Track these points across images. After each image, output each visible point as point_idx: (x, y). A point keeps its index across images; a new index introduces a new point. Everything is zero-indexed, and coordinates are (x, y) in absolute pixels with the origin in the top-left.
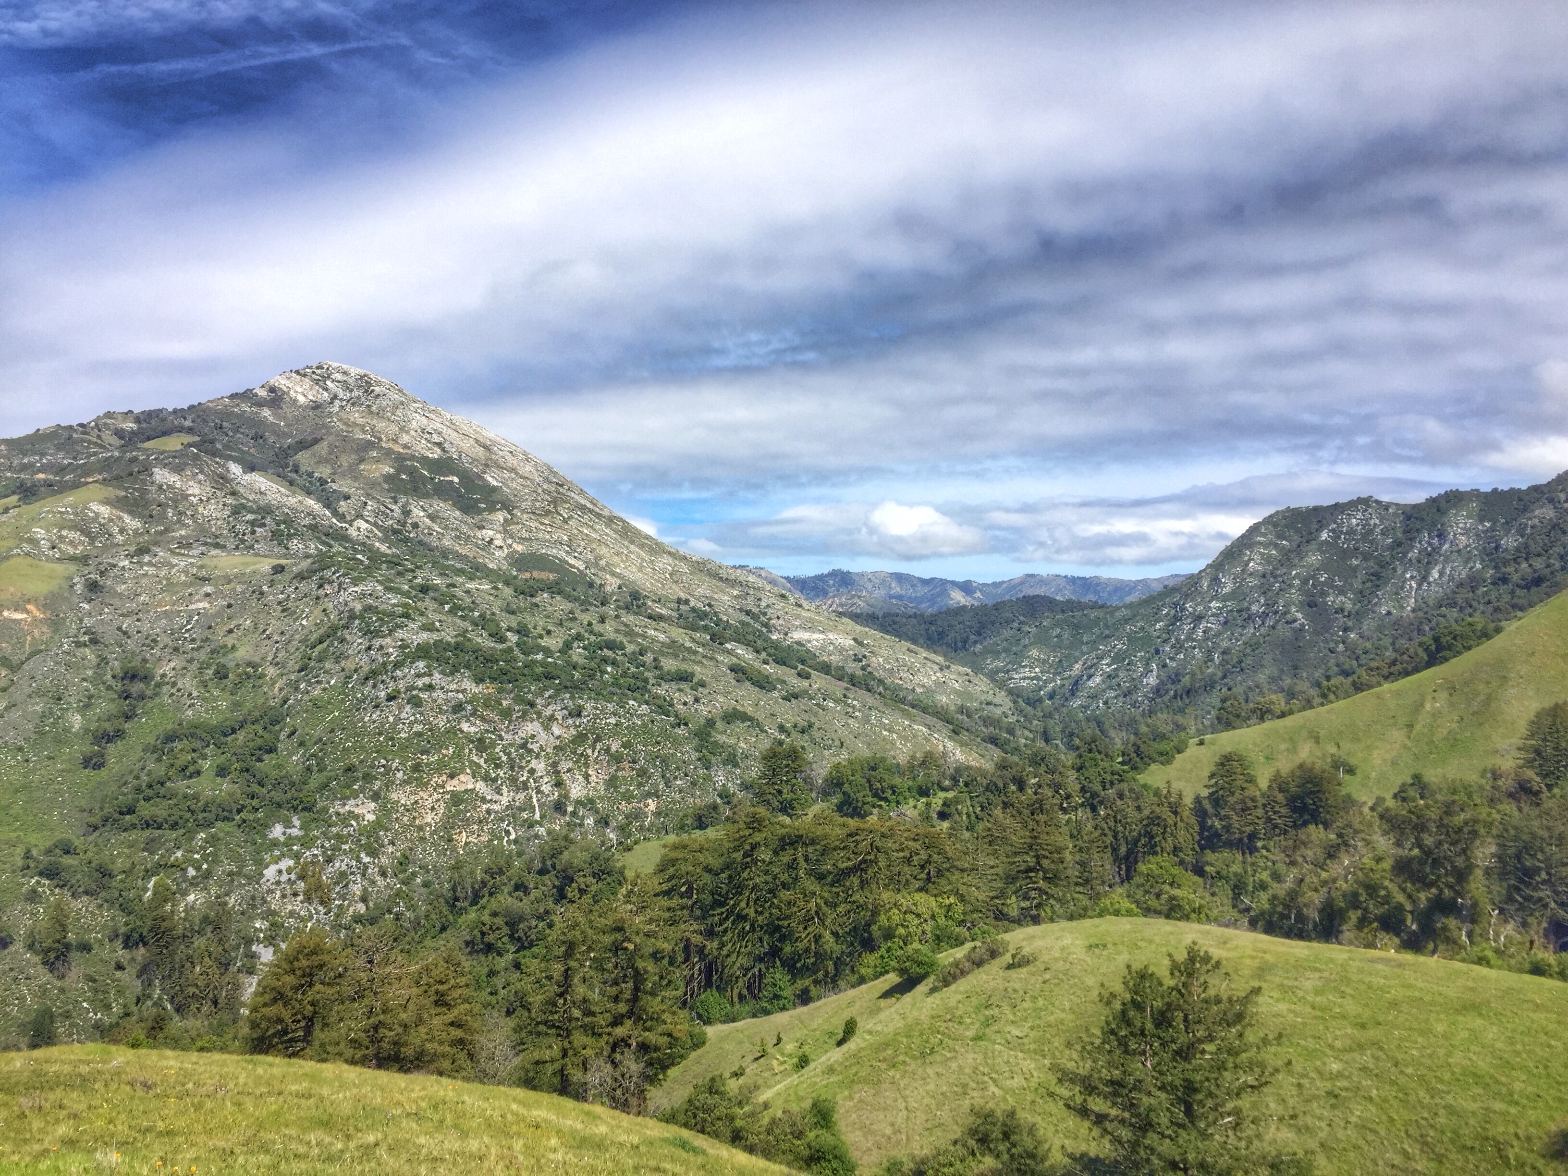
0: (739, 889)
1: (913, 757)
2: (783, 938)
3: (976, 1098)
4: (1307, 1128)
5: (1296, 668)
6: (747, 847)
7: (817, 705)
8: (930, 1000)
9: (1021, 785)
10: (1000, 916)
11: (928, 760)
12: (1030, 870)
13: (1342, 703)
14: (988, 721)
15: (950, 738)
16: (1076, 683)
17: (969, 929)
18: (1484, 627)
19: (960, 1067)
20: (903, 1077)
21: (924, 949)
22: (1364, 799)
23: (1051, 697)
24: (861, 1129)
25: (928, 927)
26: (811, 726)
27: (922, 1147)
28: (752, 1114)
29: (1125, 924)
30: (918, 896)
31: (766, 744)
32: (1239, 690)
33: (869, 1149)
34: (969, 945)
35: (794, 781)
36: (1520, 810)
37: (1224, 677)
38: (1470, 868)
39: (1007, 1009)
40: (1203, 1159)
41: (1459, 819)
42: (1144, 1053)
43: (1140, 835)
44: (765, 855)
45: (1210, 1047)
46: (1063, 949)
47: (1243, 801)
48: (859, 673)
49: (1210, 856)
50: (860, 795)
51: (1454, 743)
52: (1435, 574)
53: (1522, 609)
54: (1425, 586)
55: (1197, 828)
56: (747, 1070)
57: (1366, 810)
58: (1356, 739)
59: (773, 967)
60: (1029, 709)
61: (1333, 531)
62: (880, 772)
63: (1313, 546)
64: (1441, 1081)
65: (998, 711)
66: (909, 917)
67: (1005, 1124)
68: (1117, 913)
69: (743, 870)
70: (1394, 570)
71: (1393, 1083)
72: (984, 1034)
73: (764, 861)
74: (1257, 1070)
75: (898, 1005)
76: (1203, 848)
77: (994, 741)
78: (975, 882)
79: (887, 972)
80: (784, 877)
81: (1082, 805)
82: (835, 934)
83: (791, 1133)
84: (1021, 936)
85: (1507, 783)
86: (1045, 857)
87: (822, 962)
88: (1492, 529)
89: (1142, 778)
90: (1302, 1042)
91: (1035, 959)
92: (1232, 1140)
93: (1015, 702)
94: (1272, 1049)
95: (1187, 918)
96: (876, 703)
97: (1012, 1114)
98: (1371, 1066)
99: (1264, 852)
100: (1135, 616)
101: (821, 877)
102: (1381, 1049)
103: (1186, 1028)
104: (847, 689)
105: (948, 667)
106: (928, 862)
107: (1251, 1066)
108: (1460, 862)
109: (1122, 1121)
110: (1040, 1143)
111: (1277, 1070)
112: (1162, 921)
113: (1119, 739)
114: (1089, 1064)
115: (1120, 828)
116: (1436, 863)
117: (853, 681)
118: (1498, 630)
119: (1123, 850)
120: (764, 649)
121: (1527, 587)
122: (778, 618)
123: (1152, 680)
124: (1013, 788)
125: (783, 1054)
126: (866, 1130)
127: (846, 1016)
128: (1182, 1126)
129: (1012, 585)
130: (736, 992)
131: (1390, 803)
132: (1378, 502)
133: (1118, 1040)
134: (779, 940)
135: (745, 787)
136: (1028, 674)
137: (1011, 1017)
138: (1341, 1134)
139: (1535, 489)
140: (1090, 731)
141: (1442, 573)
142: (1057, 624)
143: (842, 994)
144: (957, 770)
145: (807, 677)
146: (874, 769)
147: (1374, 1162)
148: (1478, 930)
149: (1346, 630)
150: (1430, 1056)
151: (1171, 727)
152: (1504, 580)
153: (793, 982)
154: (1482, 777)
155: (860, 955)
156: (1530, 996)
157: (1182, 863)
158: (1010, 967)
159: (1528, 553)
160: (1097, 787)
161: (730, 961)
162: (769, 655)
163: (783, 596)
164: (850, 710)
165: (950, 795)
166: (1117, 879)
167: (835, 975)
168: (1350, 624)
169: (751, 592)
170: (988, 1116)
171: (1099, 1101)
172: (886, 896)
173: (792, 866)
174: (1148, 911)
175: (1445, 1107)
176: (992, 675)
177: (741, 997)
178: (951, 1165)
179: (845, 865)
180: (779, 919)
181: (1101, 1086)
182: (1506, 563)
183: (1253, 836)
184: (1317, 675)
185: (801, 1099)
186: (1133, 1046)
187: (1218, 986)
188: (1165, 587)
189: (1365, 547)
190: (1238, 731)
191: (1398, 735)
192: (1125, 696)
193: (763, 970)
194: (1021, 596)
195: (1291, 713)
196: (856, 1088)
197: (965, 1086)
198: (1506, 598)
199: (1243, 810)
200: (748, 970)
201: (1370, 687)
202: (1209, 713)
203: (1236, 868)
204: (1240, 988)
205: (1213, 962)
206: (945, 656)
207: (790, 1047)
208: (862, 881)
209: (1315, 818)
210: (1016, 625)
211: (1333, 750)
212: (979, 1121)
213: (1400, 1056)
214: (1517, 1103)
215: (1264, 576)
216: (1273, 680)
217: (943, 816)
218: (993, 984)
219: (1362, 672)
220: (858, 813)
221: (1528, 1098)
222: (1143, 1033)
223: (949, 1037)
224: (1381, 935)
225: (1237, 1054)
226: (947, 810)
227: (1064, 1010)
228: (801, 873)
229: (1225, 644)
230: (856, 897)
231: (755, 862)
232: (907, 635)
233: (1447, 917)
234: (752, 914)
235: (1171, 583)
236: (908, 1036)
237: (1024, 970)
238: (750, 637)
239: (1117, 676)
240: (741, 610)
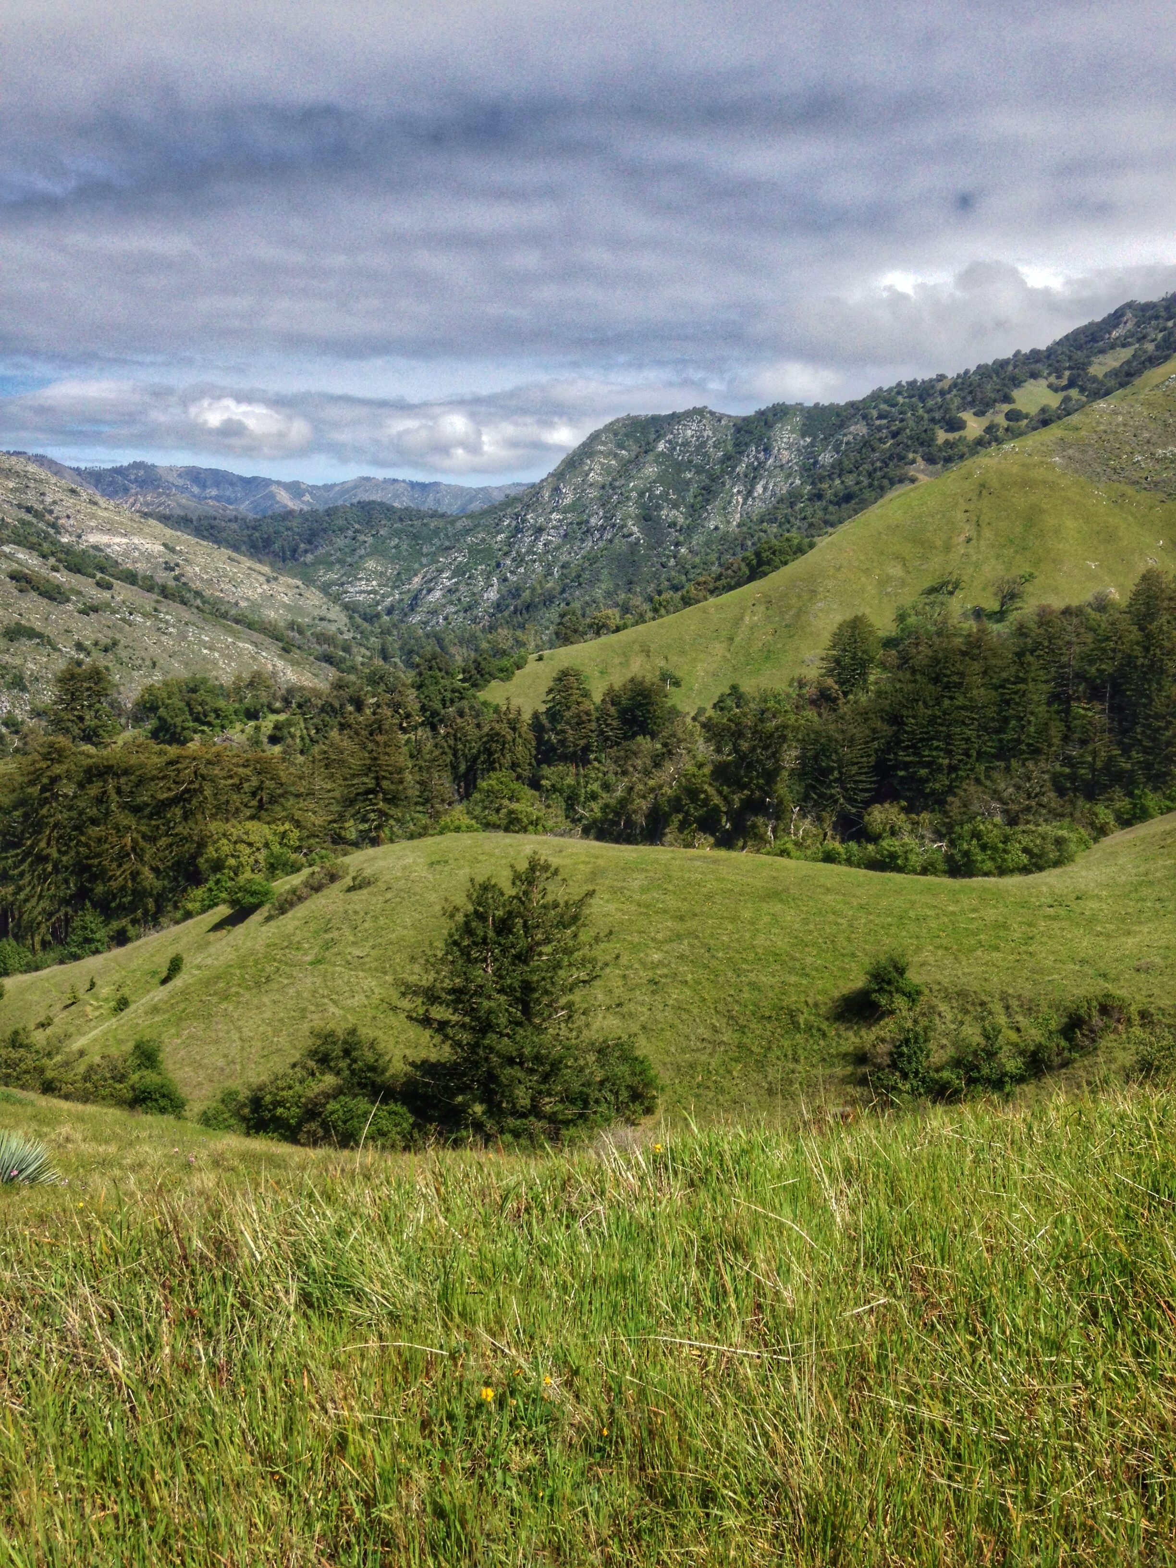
0: (38, 827)
1: (239, 678)
2: (93, 878)
3: (316, 1021)
4: (630, 1014)
5: (630, 583)
6: (45, 780)
7: (123, 620)
8: (264, 928)
9: (359, 705)
10: (338, 840)
11: (256, 681)
12: (369, 791)
13: (671, 616)
14: (322, 638)
15: (280, 656)
16: (415, 598)
17: (306, 855)
18: (800, 544)
19: (297, 992)
20: (236, 1008)
21: (258, 877)
22: (687, 709)
23: (390, 611)
24: (190, 1065)
25: (261, 856)
26: (115, 644)
27: (259, 1075)
28: (66, 1064)
29: (466, 839)
30: (249, 825)
31: (61, 665)
32: (576, 605)
33: (200, 1084)
34: (306, 872)
35: (98, 706)
36: (820, 715)
37: (563, 591)
38: (778, 769)
39: (346, 931)
40: (538, 1052)
41: (772, 724)
42: (485, 960)
43: (479, 752)
44: (68, 789)
45: (547, 949)
46: (404, 868)
47: (578, 716)
48: (172, 583)
49: (546, 770)
50: (178, 720)
51: (769, 654)
52: (759, 489)
53: (832, 525)
54: (750, 502)
55: (534, 743)
56: (56, 1020)
57: (688, 720)
58: (682, 653)
59: (83, 909)
60: (366, 625)
61: (670, 442)
62: (201, 695)
63: (650, 457)
64: (745, 961)
65: (333, 628)
66: (241, 847)
67: (345, 1042)
68: (457, 829)
69: (42, 806)
70: (723, 484)
71: (706, 967)
72: (324, 958)
73: (66, 796)
74: (589, 966)
75: (230, 938)
76: (539, 762)
77: (328, 659)
78: (312, 806)
79: (216, 905)
80: (93, 812)
81: (422, 724)
82: (155, 870)
83: (113, 1078)
84: (362, 858)
85: (810, 691)
86: (384, 778)
87: (141, 900)
88: (812, 445)
89: (482, 695)
90: (629, 938)
91: (376, 880)
92: (564, 1032)
93: (351, 618)
94: (602, 946)
95: (525, 830)
96: (194, 618)
97: (353, 1032)
98: (687, 953)
99: (596, 764)
100: (476, 526)
101: (136, 810)
102: (697, 937)
103: (526, 932)
104: (157, 602)
105: (276, 579)
106: (260, 788)
107: (584, 961)
108: (770, 765)
109: (463, 1026)
110: (381, 1055)
111: (607, 965)
112: (501, 834)
113: (459, 656)
114: (432, 975)
115: (460, 746)
116: (750, 767)
117: (165, 592)
118: (812, 546)
119: (463, 767)
120: (53, 554)
121: (838, 504)
122: (68, 517)
123: (492, 595)
124: (350, 708)
125: (97, 999)
126: (198, 1066)
127: (170, 953)
128: (519, 1024)
129: (346, 489)
130: (37, 939)
131: (710, 712)
132: (712, 413)
133: (460, 950)
134: (90, 880)
135: (37, 713)
136: (364, 588)
137: (352, 938)
138: (659, 1017)
139: (852, 405)
140: (430, 647)
141: (765, 489)
142: (397, 533)
143: (165, 932)
144: (290, 691)
145: (109, 587)
146: (194, 690)
147: (687, 1037)
148: (782, 826)
149: (677, 544)
150: (738, 940)
151: (511, 642)
152: (819, 496)
153: (106, 923)
154: (790, 686)
155: (185, 890)
156: (822, 880)
157: (519, 777)
158: (350, 889)
159: (842, 470)
160: (437, 705)
161: (29, 905)
162: (59, 560)
163: (73, 491)
164: (162, 625)
165: (282, 717)
166: (457, 797)
167: (156, 913)
168: (681, 538)
169: (32, 484)
170: (328, 1037)
171: (442, 1009)
172: (214, 826)
173: (102, 799)
174: (488, 826)
175: (749, 984)
176: (325, 589)
177: (45, 945)
178: (290, 1088)
179: (165, 795)
180: (87, 858)
181: (443, 995)
182: (822, 479)
183: (587, 749)
184: (649, 590)
185: (121, 1042)
186: (474, 954)
187: (557, 892)
188: (507, 496)
189: (698, 460)
190: (575, 646)
191: (719, 649)
192: (466, 611)
193: (70, 912)
194: (355, 501)
195: (625, 627)
196: (184, 1024)
197: (304, 1010)
198: (820, 514)
199: (578, 724)
200: (51, 915)
201: (698, 601)
202: (547, 628)
203: (570, 781)
204: (576, 892)
205: (552, 869)
206: (272, 565)
207: (105, 991)
208: (185, 813)
209: (644, 730)
210: (350, 533)
211: (662, 664)
212: (319, 1042)
213: (712, 942)
214: (807, 975)
215: (603, 487)
216: (609, 594)
217: (274, 740)
218: (334, 907)
219: (690, 587)
220: (176, 738)
221: (817, 969)
222: (485, 941)
223: (286, 964)
224: (700, 835)
225: (572, 953)
226: (278, 734)
227: (405, 928)
228: (113, 807)
229: (564, 558)
230: (179, 829)
231: (56, 796)
232: (227, 541)
233: (756, 815)
234: (55, 855)
235: (512, 493)
236: (242, 967)
237: (365, 891)
238: (34, 539)
239: (457, 590)
240: (19, 506)
